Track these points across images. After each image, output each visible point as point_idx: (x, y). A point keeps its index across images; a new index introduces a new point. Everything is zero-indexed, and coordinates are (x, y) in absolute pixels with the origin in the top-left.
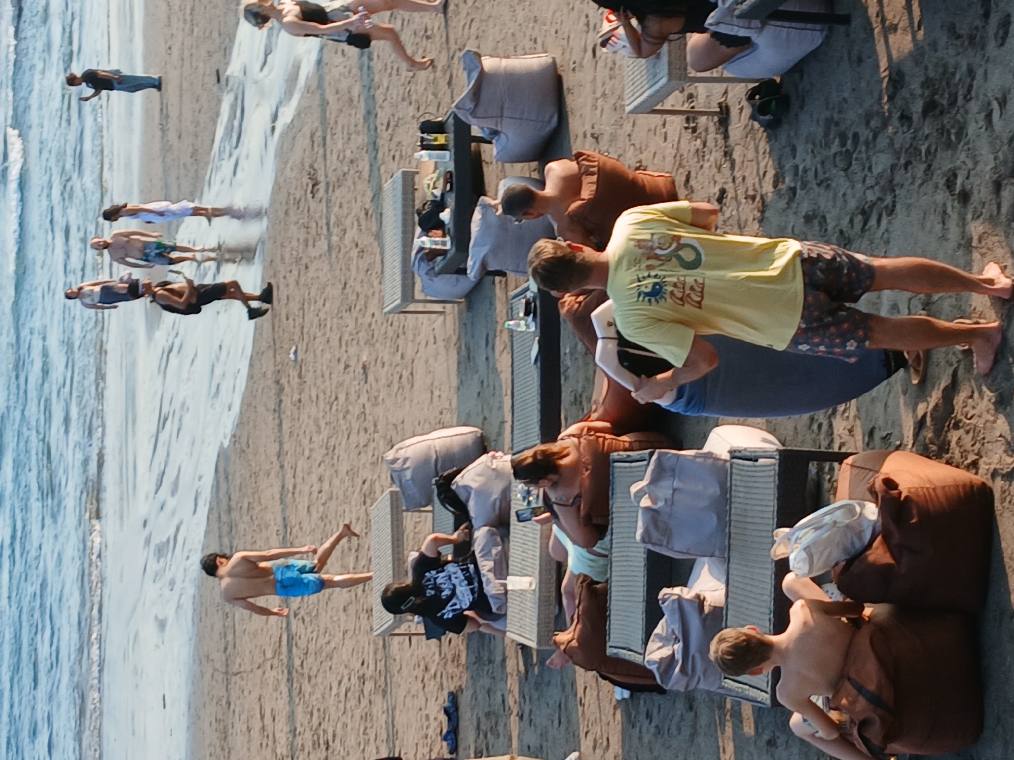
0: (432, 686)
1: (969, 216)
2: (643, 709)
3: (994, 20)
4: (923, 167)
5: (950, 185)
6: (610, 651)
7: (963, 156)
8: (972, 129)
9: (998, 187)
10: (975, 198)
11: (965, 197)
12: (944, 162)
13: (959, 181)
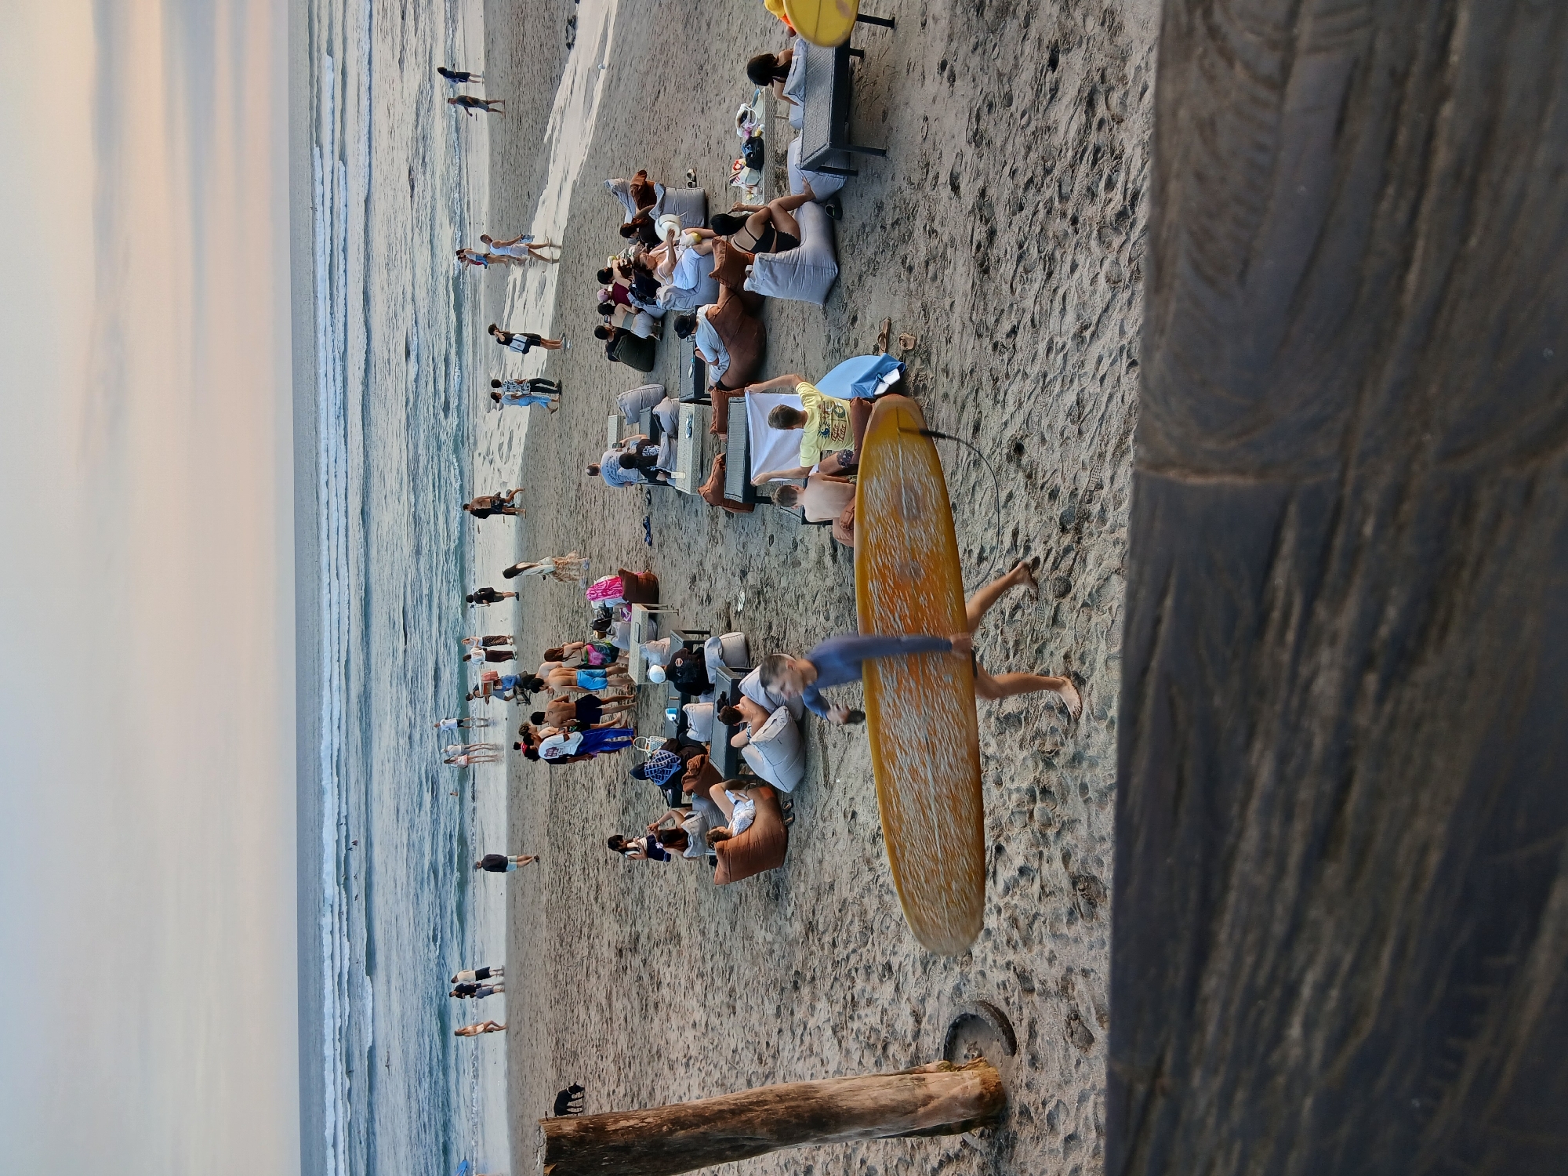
0: (637, 514)
1: (912, 280)
2: (740, 525)
3: (931, 175)
4: (891, 253)
5: (903, 262)
6: (726, 496)
7: (911, 248)
8: (916, 233)
9: (927, 264)
10: (916, 270)
11: (910, 269)
12: (902, 251)
13: (908, 261)
